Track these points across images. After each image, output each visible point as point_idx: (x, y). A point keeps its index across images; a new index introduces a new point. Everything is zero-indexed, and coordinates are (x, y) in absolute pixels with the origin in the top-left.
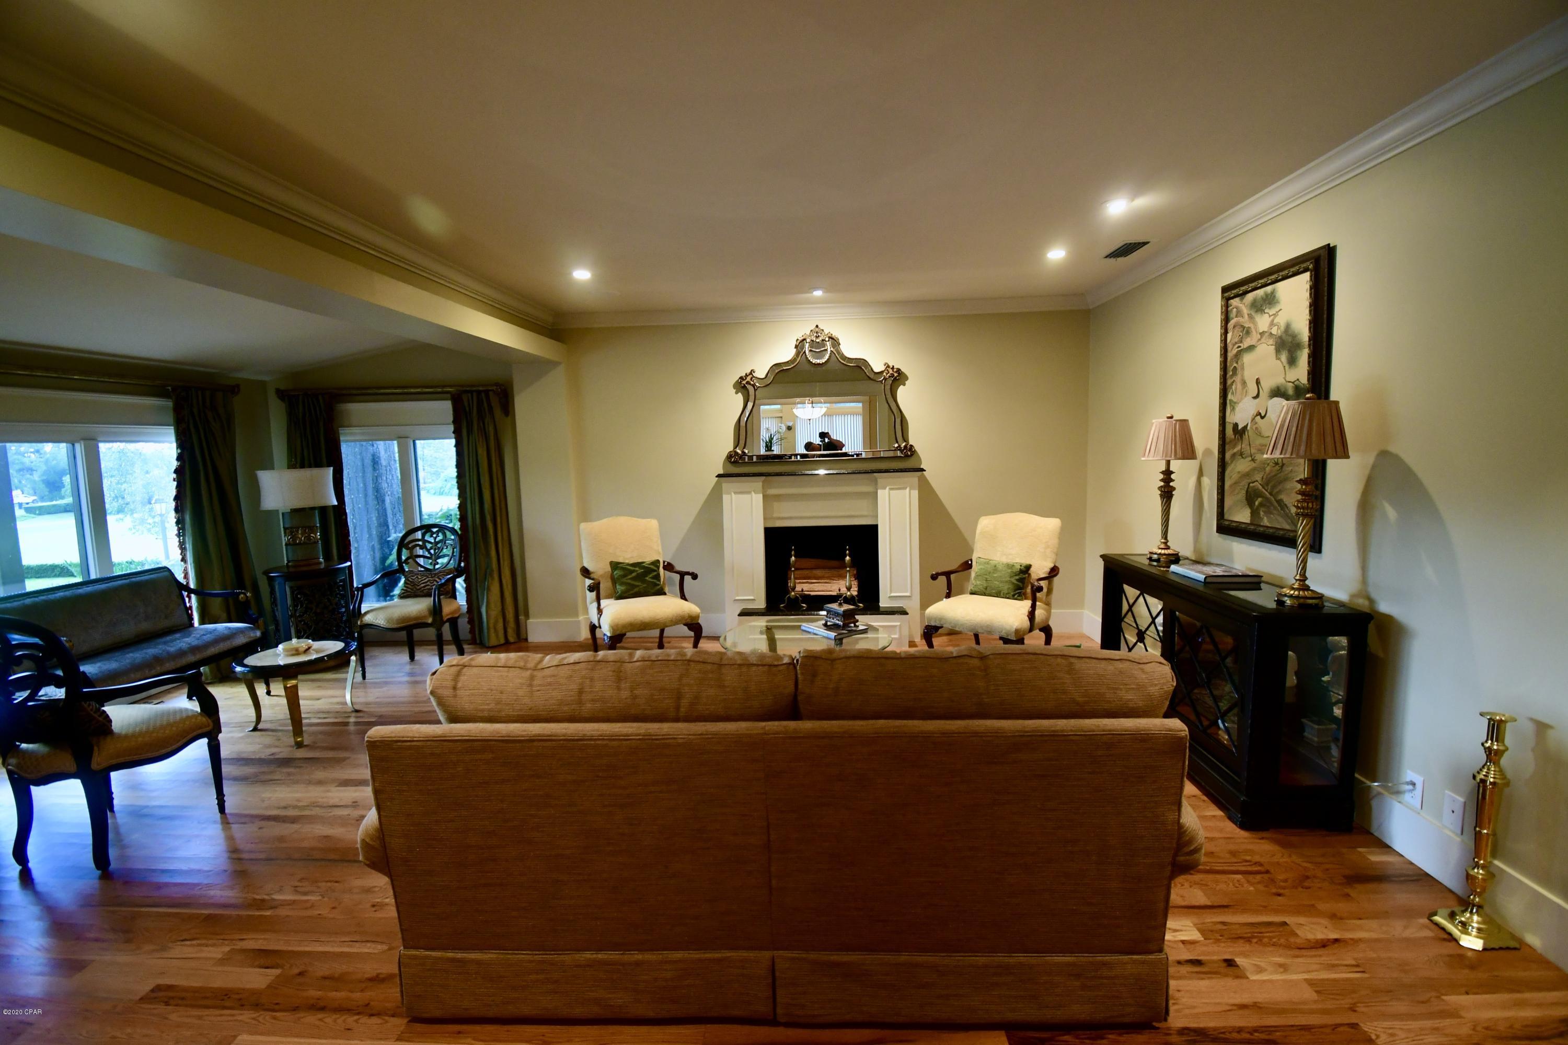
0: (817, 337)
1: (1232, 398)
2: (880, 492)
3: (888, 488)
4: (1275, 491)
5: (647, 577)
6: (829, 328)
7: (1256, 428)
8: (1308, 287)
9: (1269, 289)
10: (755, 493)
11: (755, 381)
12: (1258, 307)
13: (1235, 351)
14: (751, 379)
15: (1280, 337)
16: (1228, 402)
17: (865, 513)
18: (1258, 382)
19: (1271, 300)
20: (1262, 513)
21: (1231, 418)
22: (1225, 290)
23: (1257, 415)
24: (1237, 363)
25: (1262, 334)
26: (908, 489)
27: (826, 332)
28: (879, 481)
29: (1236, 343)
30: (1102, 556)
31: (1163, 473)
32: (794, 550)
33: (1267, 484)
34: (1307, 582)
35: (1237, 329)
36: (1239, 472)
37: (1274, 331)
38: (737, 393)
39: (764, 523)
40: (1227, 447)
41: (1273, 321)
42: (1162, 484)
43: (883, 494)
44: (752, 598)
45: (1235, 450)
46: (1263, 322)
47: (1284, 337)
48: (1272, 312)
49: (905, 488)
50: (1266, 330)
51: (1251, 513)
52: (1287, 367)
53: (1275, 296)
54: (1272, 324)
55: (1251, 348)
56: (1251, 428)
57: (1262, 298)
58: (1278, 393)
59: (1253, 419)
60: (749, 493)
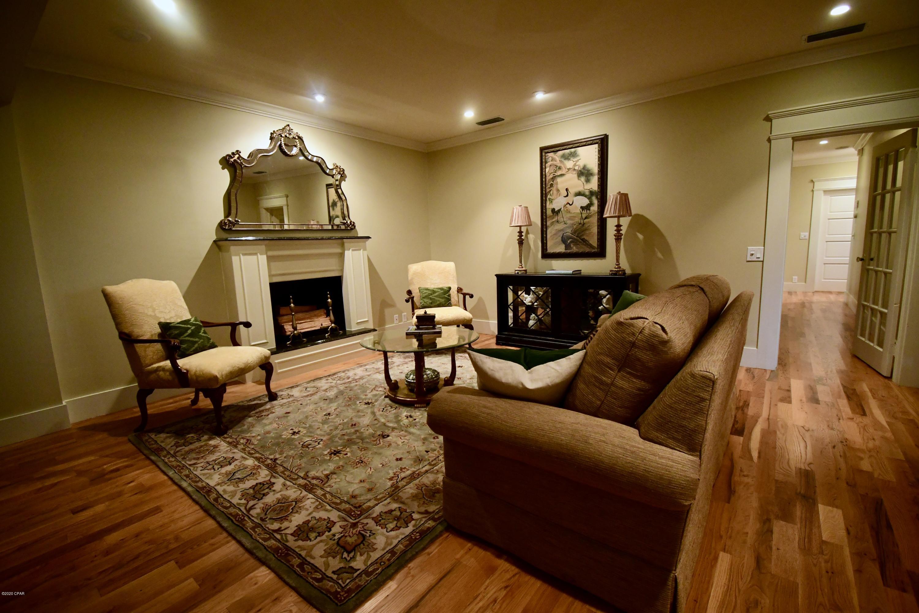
0: (290, 134)
1: (551, 197)
2: (346, 252)
3: (351, 250)
4: (580, 235)
5: (200, 332)
6: (297, 130)
7: (567, 210)
8: (597, 150)
9: (573, 150)
10: (261, 254)
11: (242, 161)
12: (566, 158)
13: (551, 176)
14: (238, 158)
15: (580, 171)
16: (548, 199)
17: (334, 268)
18: (567, 190)
19: (574, 155)
20: (572, 246)
21: (549, 206)
22: (542, 149)
23: (567, 204)
24: (553, 182)
25: (569, 169)
26: (362, 250)
27: (295, 131)
28: (346, 245)
29: (552, 173)
30: (496, 275)
31: (518, 232)
32: (292, 298)
33: (575, 233)
34: (620, 265)
35: (552, 167)
36: (556, 230)
37: (576, 168)
38: (223, 168)
39: (270, 279)
40: (548, 219)
41: (575, 164)
42: (519, 238)
43: (348, 254)
44: (265, 341)
45: (554, 220)
46: (569, 164)
47: (583, 171)
48: (575, 160)
49: (360, 250)
50: (571, 167)
51: (565, 246)
52: (585, 183)
53: (576, 153)
54: (575, 165)
55: (562, 175)
56: (564, 210)
57: (568, 154)
58: (579, 194)
59: (565, 206)
60: (256, 254)
